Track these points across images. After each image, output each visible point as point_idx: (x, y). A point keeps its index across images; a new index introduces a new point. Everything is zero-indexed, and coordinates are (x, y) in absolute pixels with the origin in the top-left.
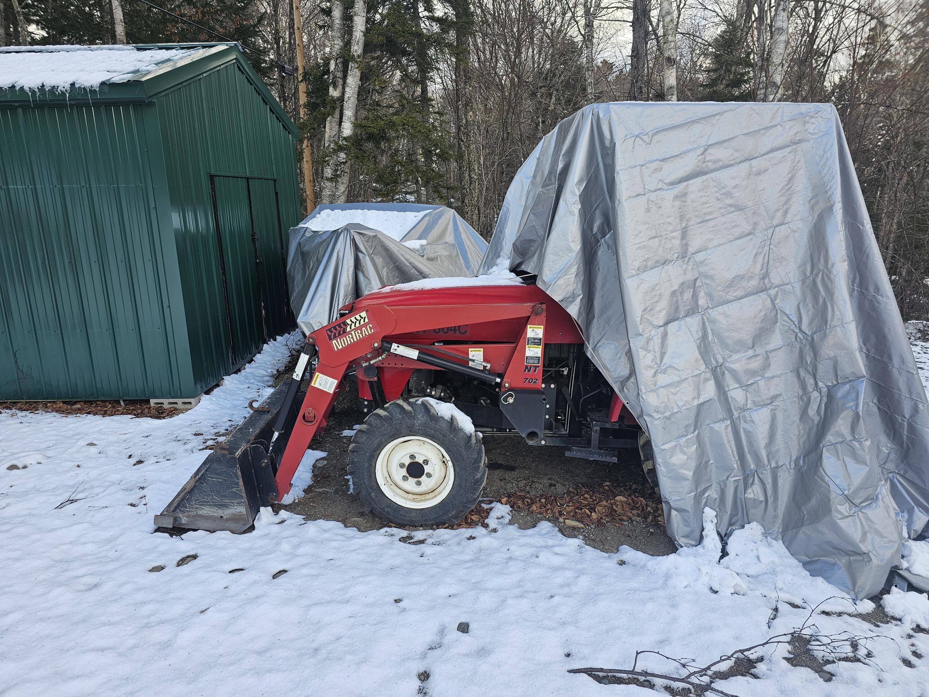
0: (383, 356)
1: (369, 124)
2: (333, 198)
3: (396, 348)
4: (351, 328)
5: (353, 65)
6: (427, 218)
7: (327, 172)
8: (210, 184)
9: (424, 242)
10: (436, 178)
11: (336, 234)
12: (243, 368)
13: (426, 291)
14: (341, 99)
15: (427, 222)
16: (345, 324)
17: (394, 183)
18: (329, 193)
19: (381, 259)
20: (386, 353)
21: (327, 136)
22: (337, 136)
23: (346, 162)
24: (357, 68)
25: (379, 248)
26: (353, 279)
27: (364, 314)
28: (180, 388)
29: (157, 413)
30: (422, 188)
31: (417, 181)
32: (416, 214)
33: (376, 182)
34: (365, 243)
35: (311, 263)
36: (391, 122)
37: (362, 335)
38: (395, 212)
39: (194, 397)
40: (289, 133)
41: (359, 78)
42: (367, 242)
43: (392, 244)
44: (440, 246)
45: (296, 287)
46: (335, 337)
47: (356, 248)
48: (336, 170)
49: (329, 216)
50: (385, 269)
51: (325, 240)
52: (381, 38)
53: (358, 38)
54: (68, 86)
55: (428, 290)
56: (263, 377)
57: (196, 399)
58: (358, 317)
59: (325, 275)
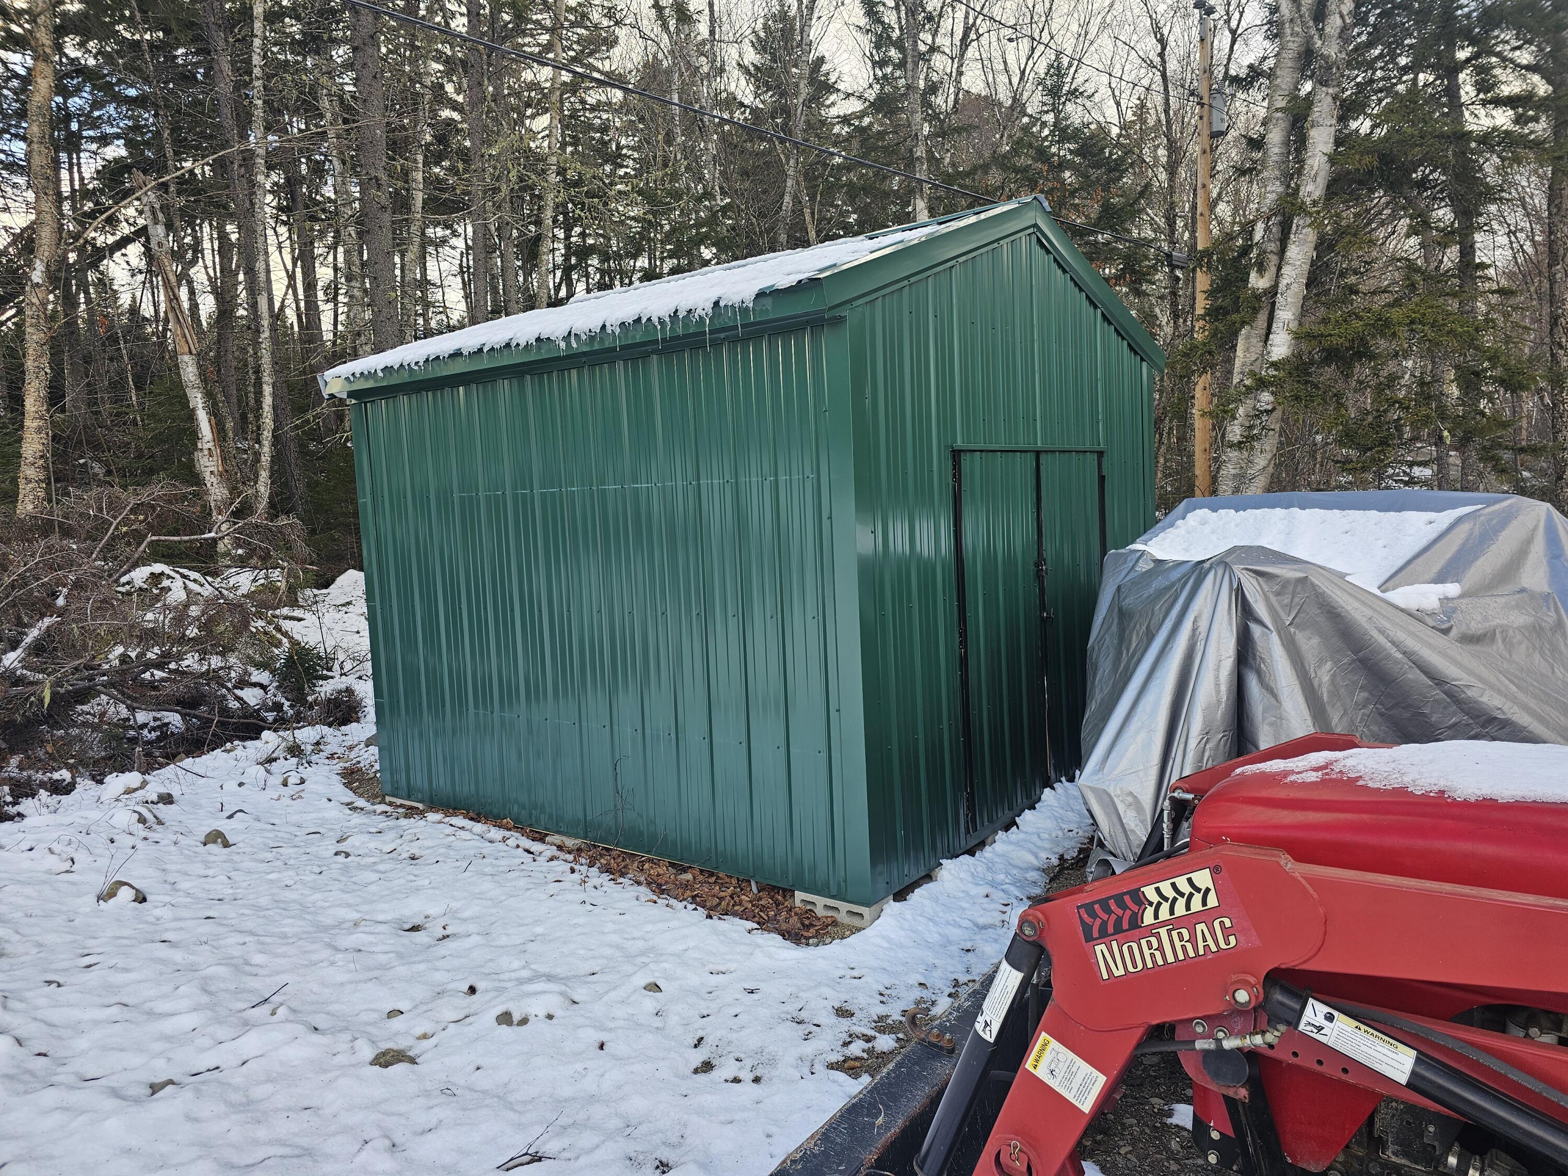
0: (1270, 1038)
1: (1329, 329)
2: (1242, 479)
3: (1320, 1020)
4: (1156, 916)
5: (1301, 222)
6: (1466, 527)
7: (1232, 431)
8: (950, 467)
9: (1452, 589)
10: (1491, 429)
11: (1199, 570)
12: (990, 840)
13: (1455, 804)
14: (1273, 291)
15: (1463, 536)
16: (1141, 901)
17: (1380, 445)
18: (1233, 472)
19: (1315, 641)
20: (1282, 1028)
21: (1238, 363)
22: (1259, 361)
23: (1274, 409)
24: (1309, 226)
25: (1314, 611)
26: (1229, 691)
27: (1203, 878)
28: (845, 881)
29: (799, 925)
30: (1451, 453)
31: (1441, 438)
32: (1432, 515)
33: (1341, 443)
34: (1273, 599)
35: (1134, 638)
36: (1380, 320)
37: (1196, 949)
38: (1373, 514)
39: (868, 905)
40: (1142, 360)
41: (1313, 245)
42: (1278, 594)
43: (1351, 600)
44: (1503, 600)
45: (1097, 691)
46: (1104, 935)
47: (1246, 612)
48: (1251, 427)
49: (1204, 523)
50: (1329, 665)
51: (1173, 585)
52: (1367, 159)
53: (1316, 168)
54: (709, 306)
55: (1466, 804)
56: (1027, 870)
57: (873, 908)
58: (1182, 883)
59: (1158, 674)
